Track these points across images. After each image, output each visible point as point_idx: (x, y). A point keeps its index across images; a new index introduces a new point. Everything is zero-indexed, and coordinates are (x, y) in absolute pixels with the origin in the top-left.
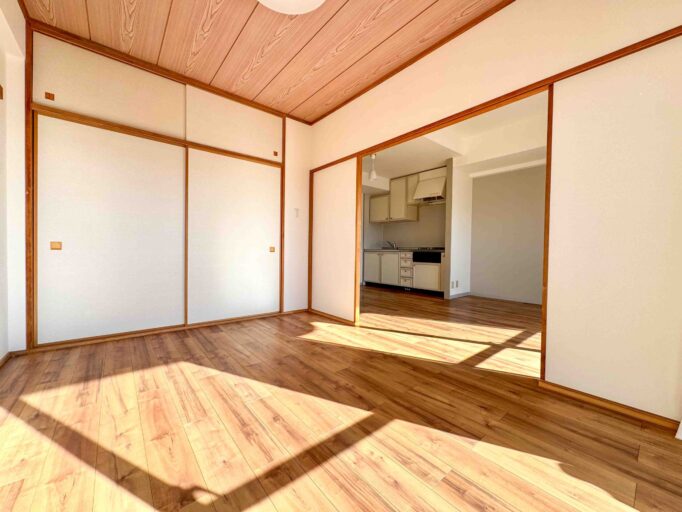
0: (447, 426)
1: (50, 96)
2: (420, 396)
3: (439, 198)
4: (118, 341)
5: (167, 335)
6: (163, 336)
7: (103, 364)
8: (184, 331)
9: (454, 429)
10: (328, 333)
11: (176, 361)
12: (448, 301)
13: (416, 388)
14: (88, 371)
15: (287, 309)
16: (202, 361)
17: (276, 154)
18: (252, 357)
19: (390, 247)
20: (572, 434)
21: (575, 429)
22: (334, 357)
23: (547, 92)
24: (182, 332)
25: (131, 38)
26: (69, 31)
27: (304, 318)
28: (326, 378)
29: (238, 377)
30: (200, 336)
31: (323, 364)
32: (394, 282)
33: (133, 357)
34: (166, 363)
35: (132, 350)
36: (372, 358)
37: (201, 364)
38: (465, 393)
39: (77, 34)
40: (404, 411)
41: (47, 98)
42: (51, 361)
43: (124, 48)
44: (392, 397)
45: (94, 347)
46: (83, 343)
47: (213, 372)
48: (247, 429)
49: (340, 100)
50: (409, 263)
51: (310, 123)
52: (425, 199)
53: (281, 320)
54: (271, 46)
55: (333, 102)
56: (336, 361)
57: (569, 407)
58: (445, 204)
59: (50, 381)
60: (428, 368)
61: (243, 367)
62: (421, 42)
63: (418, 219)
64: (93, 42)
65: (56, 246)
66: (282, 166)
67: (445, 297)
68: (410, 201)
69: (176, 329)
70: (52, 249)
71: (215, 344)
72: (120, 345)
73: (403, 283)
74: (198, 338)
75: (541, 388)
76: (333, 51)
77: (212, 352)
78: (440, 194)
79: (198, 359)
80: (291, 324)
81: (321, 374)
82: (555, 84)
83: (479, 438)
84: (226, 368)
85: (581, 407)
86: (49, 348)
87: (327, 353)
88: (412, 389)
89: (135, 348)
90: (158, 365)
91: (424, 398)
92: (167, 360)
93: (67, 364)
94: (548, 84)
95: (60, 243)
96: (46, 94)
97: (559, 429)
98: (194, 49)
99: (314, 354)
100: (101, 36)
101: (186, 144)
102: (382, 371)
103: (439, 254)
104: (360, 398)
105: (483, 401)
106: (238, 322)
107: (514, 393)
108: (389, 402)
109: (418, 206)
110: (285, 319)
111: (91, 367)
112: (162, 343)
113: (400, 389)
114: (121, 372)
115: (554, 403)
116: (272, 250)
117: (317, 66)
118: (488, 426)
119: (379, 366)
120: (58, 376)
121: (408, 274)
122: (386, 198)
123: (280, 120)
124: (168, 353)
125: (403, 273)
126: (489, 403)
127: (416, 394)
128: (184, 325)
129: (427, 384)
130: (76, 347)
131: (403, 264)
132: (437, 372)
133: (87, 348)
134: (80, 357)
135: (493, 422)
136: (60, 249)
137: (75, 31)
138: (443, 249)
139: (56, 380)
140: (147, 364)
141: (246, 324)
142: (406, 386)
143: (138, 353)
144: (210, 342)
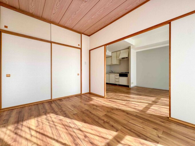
0: (145, 137)
1: (6, 27)
2: (132, 124)
3: (127, 58)
4: (29, 106)
5: (45, 103)
6: (44, 104)
7: (24, 115)
8: (51, 101)
9: (148, 139)
10: (97, 101)
11: (49, 113)
12: (130, 88)
13: (130, 121)
14: (19, 119)
15: (83, 93)
16: (57, 113)
17: (79, 45)
18: (74, 111)
19: (112, 72)
20: (188, 139)
21: (188, 137)
22: (101, 110)
23: (168, 25)
24: (50, 102)
25: (33, 8)
26: (13, 6)
27: (88, 95)
28: (99, 118)
29: (70, 119)
30: (56, 103)
31: (98, 113)
32: (114, 83)
33: (34, 112)
34: (45, 114)
35: (34, 109)
36: (113, 110)
37: (57, 114)
38: (146, 123)
39: (15, 7)
40: (129, 131)
41: (5, 27)
42: (6, 115)
43: (31, 11)
44: (123, 125)
45: (21, 108)
46: (17, 107)
47: (62, 117)
48: (76, 142)
49: (99, 28)
50: (118, 77)
51: (89, 36)
52: (122, 58)
53: (81, 96)
54: (78, 11)
55: (96, 29)
56: (101, 111)
57: (182, 127)
58: (129, 60)
59: (5, 123)
60: (131, 113)
61: (71, 115)
62: (126, 10)
63: (120, 64)
64: (21, 10)
65: (8, 76)
66: (81, 49)
67: (129, 87)
68: (118, 59)
69: (48, 101)
70: (7, 77)
71: (61, 106)
72: (30, 107)
73: (116, 83)
74: (56, 104)
75: (170, 120)
76: (98, 13)
77: (61, 109)
78: (127, 57)
79: (56, 112)
80: (85, 98)
81: (97, 117)
82: (171, 22)
83: (158, 143)
84: (66, 115)
85: (186, 127)
86: (6, 110)
87: (98, 108)
88: (129, 122)
89: (35, 108)
90: (43, 115)
91: (134, 125)
92: (46, 113)
93: (12, 115)
94: (169, 22)
95: (10, 75)
96: (5, 26)
97: (182, 137)
98: (54, 12)
99: (94, 109)
100: (23, 7)
101: (51, 42)
102: (117, 115)
103: (127, 74)
104: (113, 126)
105: (153, 126)
106: (68, 98)
107: (162, 122)
108: (122, 128)
109: (120, 60)
110: (83, 96)
111: (20, 117)
112: (44, 106)
113: (125, 122)
114: (30, 119)
115: (177, 126)
116: (78, 75)
117: (92, 18)
118: (159, 137)
119: (116, 113)
120: (8, 121)
121: (118, 80)
122: (110, 58)
123: (80, 35)
124: (46, 110)
125: (116, 80)
126: (155, 127)
127: (130, 124)
128: (51, 99)
129: (133, 119)
130: (15, 109)
131: (116, 77)
132: (135, 114)
133: (19, 109)
134: (16, 113)
135: (160, 135)
136: (10, 76)
137: (15, 6)
138: (129, 73)
139: (7, 123)
140: (39, 115)
141: (71, 98)
142: (127, 121)
143: (36, 110)
144: (60, 105)
